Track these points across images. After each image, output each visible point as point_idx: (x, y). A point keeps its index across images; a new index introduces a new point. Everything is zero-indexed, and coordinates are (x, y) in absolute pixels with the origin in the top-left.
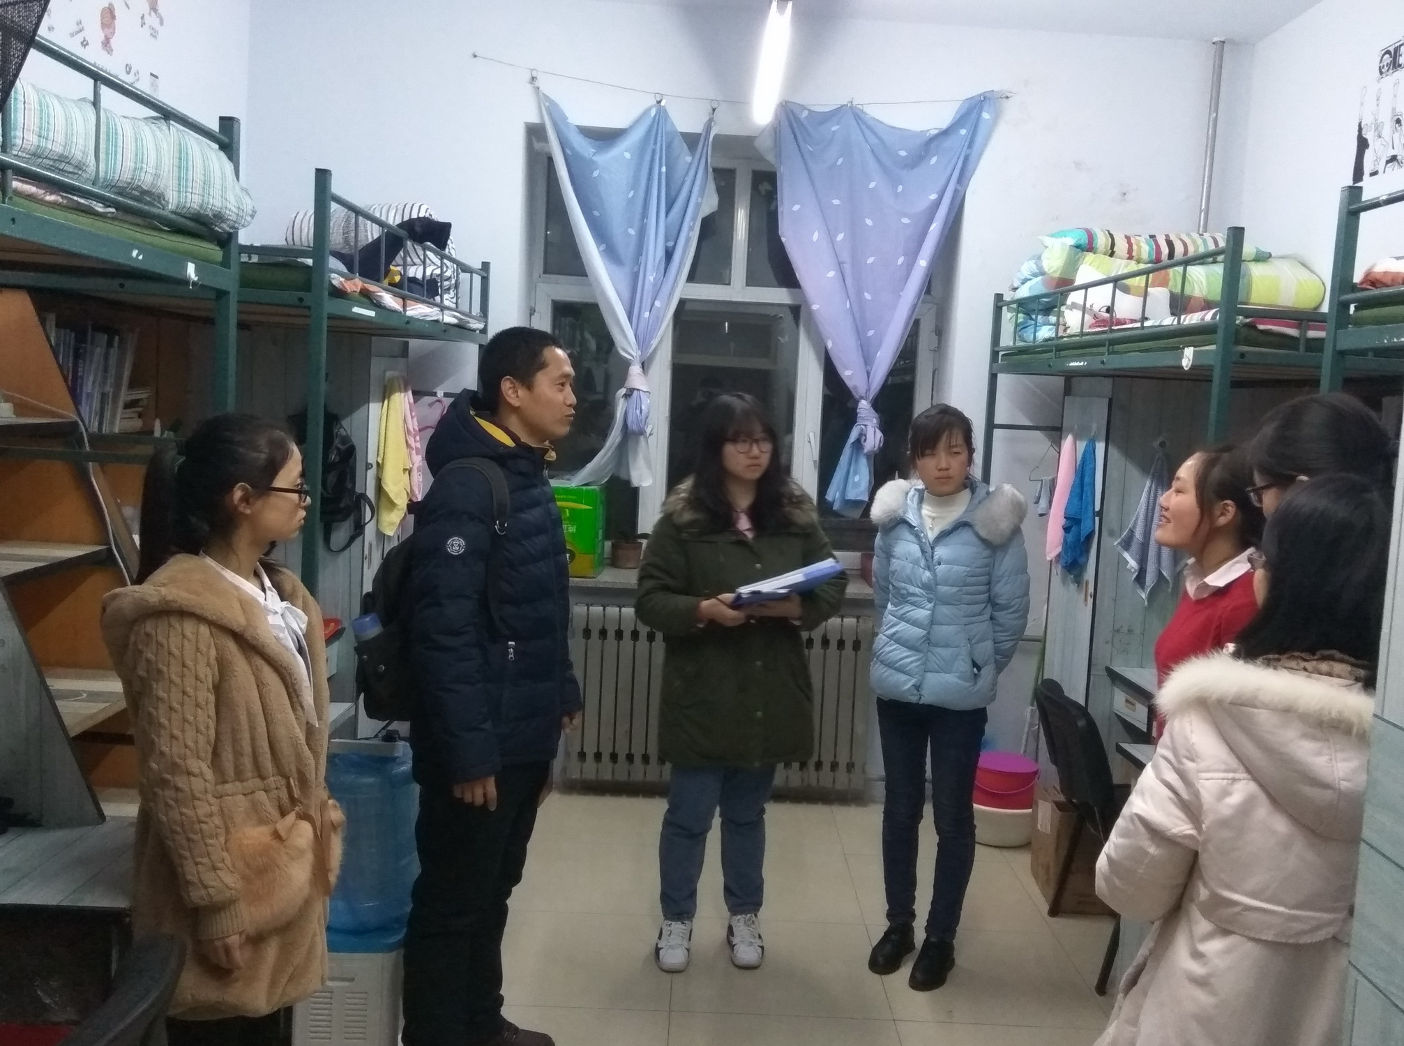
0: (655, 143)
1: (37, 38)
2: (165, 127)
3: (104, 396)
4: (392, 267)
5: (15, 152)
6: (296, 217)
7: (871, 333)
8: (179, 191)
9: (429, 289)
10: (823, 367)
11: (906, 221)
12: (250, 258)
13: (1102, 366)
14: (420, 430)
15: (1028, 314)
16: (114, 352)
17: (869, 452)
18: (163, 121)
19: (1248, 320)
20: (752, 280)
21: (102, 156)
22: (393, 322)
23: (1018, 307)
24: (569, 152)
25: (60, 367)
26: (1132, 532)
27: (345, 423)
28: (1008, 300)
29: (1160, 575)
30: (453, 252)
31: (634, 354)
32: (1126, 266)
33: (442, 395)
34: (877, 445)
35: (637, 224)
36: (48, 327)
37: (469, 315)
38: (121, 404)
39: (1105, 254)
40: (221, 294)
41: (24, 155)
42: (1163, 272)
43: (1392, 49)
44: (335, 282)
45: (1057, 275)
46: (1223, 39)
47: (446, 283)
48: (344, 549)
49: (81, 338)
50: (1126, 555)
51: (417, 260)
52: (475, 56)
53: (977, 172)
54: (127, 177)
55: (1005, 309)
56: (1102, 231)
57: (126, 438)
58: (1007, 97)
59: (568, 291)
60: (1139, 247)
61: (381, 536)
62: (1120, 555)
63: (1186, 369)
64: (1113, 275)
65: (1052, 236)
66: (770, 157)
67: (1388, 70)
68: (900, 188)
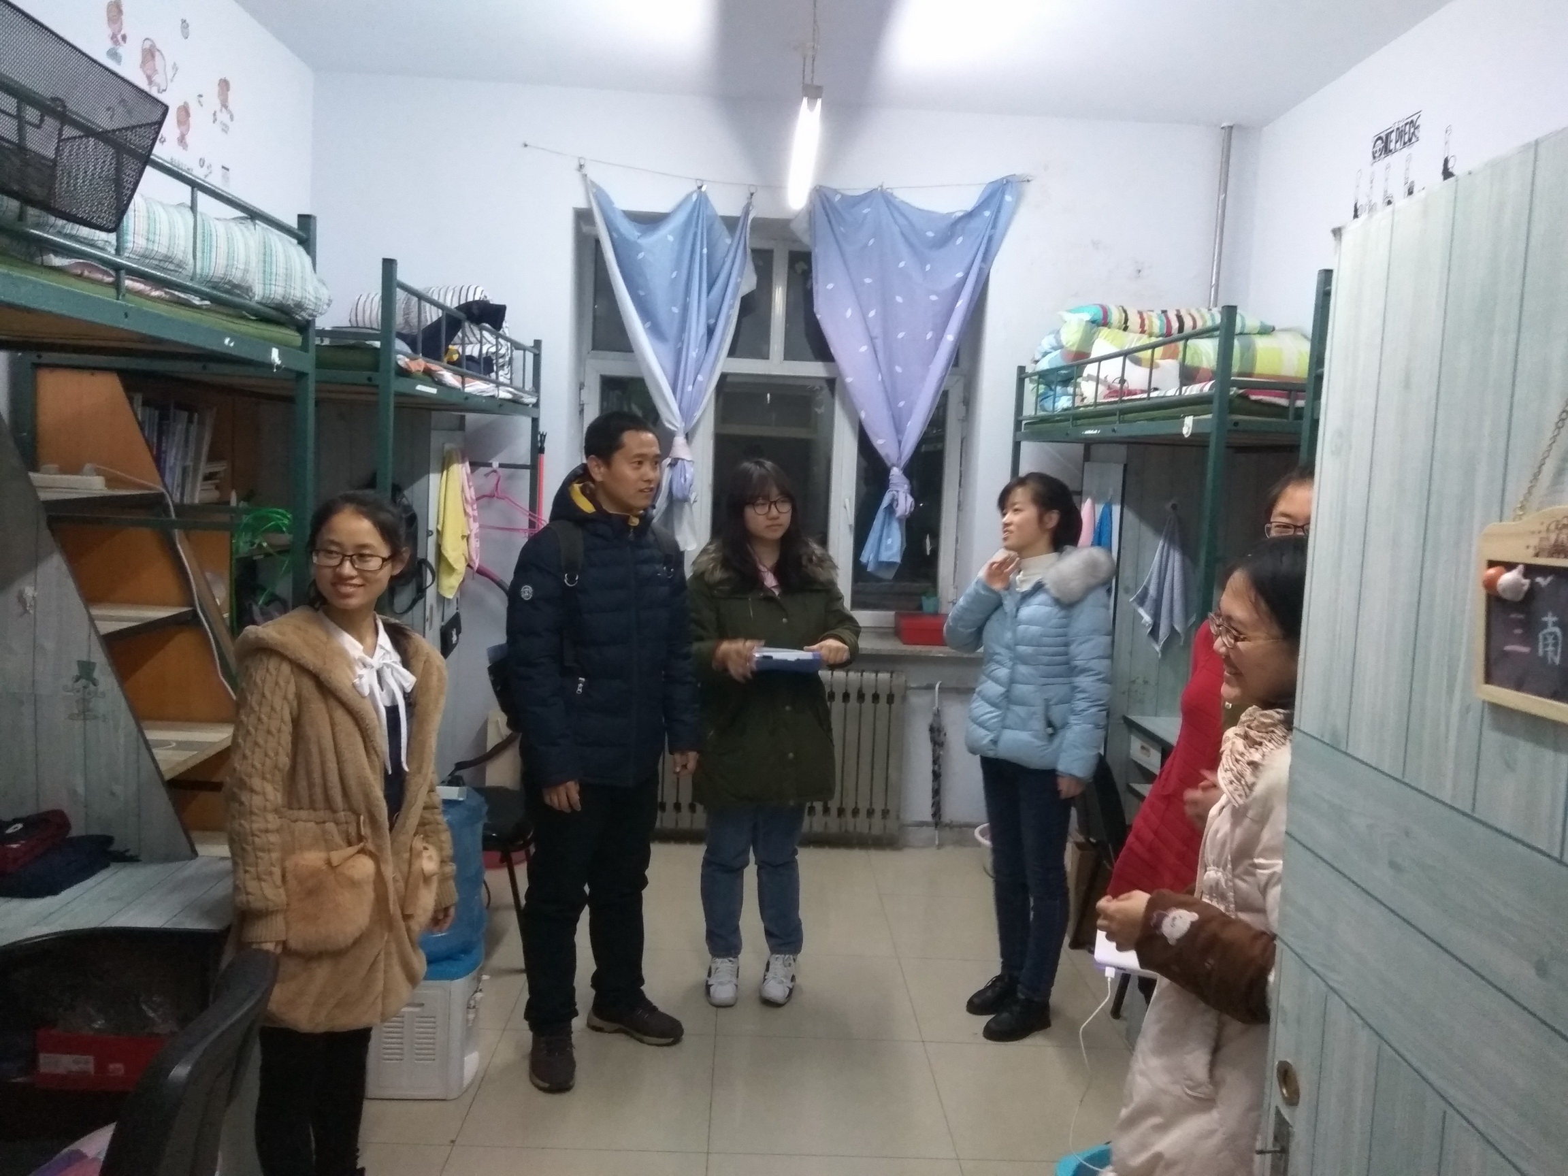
0: (697, 226)
1: (152, 157)
2: (251, 227)
3: (185, 470)
4: (450, 347)
5: (126, 255)
6: (359, 299)
7: (901, 404)
8: (264, 284)
9: (484, 366)
10: (857, 436)
11: (934, 298)
12: (322, 341)
13: (1113, 434)
14: (478, 499)
15: (1049, 385)
16: (194, 428)
17: (902, 516)
18: (249, 221)
19: (1241, 391)
20: (790, 354)
21: (199, 254)
22: (454, 399)
23: (1039, 378)
24: (615, 235)
25: (147, 441)
26: (1146, 589)
27: (406, 493)
28: (1030, 371)
29: (1172, 629)
30: (506, 331)
31: (678, 425)
32: (1139, 339)
33: (497, 465)
34: (908, 510)
35: (680, 302)
36: (135, 405)
37: (522, 390)
38: (200, 478)
39: (1119, 328)
40: (301, 375)
41: (134, 257)
42: (1173, 345)
43: (1383, 135)
44: (400, 363)
45: (1074, 349)
46: (1231, 124)
47: (501, 360)
48: (406, 612)
49: (164, 417)
50: (1141, 611)
51: (473, 339)
52: (526, 145)
53: (999, 253)
54: (220, 272)
55: (1027, 380)
56: (1116, 306)
57: (205, 508)
58: (1028, 181)
59: (616, 366)
60: (1151, 322)
61: (441, 600)
62: (1135, 611)
63: (1186, 436)
64: (1126, 348)
65: (1070, 311)
66: (806, 239)
67: (1380, 155)
68: (928, 267)
